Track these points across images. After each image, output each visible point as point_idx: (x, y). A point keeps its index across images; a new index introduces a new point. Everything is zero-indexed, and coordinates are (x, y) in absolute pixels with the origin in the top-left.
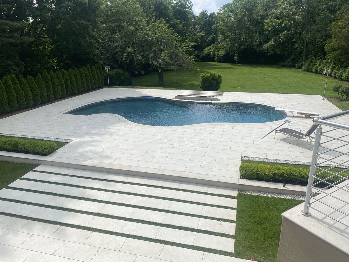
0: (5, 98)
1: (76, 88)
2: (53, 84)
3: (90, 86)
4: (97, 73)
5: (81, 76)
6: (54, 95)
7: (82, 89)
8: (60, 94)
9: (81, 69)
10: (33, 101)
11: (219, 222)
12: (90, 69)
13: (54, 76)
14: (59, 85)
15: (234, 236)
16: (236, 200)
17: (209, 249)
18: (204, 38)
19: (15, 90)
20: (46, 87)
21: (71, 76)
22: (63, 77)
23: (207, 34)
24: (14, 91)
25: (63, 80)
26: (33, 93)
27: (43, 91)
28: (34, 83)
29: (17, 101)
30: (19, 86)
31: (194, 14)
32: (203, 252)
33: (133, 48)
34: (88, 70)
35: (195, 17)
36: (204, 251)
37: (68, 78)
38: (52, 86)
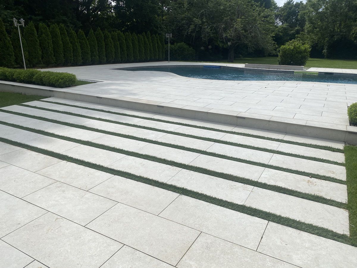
0: (50, 47)
1: (132, 55)
2: (106, 45)
3: (148, 56)
4: (158, 43)
5: (139, 42)
6: (106, 57)
7: (139, 58)
8: (113, 57)
9: (140, 35)
10: (83, 59)
11: (307, 178)
12: (150, 38)
13: (109, 36)
14: (113, 47)
15: (345, 204)
16: (343, 154)
17: (283, 218)
18: (286, 31)
19: (63, 42)
20: (98, 46)
21: (127, 40)
22: (119, 40)
23: (291, 27)
24: (61, 42)
25: (118, 43)
26: (83, 49)
27: (94, 50)
28: (85, 39)
29: (64, 54)
30: (68, 38)
31: (277, 4)
32: (267, 221)
33: (202, 19)
34: (148, 38)
35: (278, 8)
36: (269, 220)
37: (124, 41)
38: (106, 47)
